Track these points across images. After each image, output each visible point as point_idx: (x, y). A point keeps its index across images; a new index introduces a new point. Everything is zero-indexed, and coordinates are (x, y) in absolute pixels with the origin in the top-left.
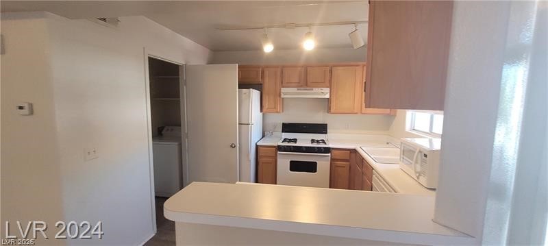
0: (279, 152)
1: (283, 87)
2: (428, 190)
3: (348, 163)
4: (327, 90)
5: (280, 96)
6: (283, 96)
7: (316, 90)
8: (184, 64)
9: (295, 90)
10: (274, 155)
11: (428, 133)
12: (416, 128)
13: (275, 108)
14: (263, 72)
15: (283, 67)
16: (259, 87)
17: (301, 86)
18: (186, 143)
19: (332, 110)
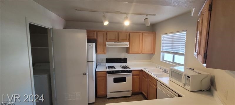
0: (108, 74)
1: (107, 42)
2: (191, 92)
3: (139, 76)
4: (128, 43)
5: (106, 45)
6: (107, 46)
7: (123, 43)
8: (51, 28)
9: (113, 43)
10: (105, 76)
11: (171, 62)
12: (165, 59)
13: (103, 52)
14: (97, 34)
15: (107, 32)
16: (95, 41)
17: (116, 41)
18: (53, 75)
19: (130, 53)
